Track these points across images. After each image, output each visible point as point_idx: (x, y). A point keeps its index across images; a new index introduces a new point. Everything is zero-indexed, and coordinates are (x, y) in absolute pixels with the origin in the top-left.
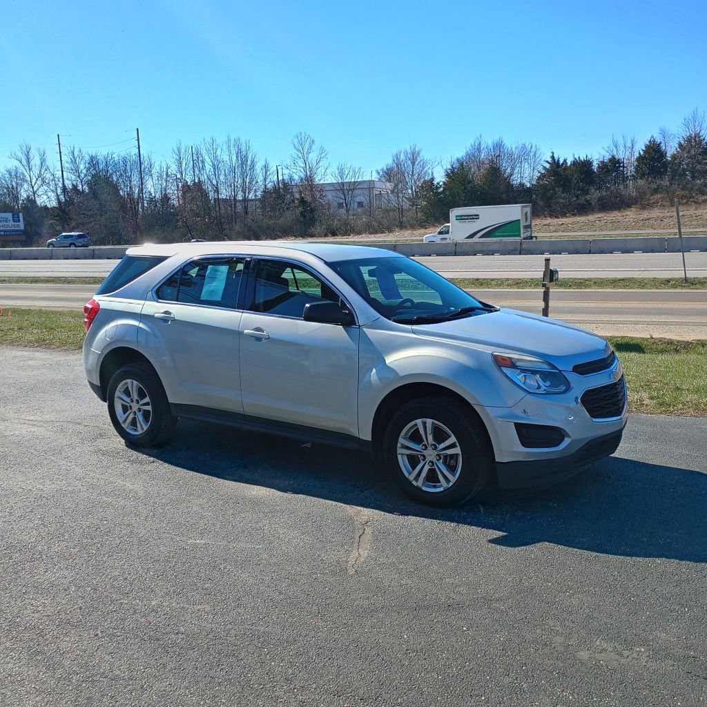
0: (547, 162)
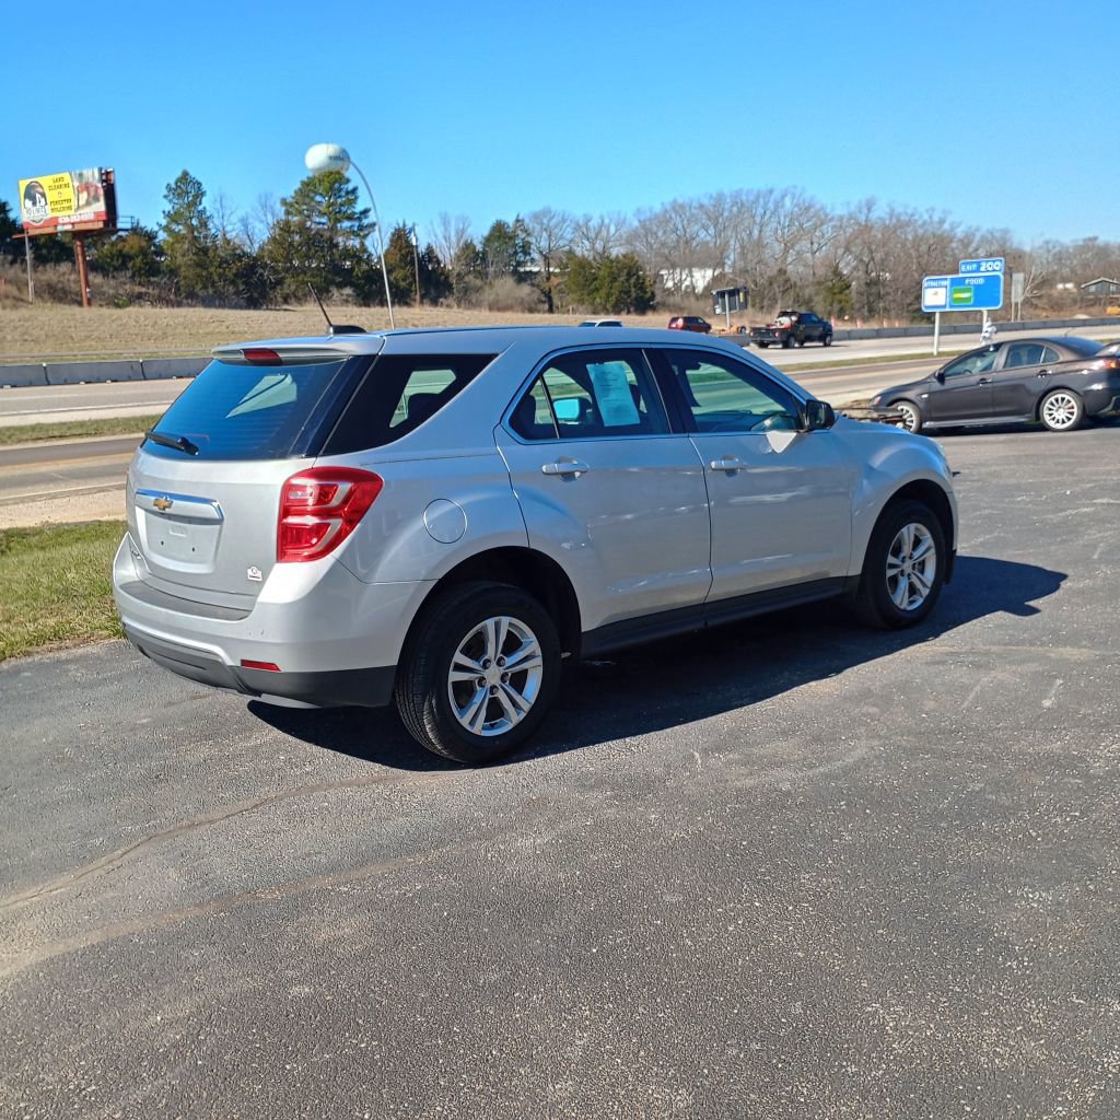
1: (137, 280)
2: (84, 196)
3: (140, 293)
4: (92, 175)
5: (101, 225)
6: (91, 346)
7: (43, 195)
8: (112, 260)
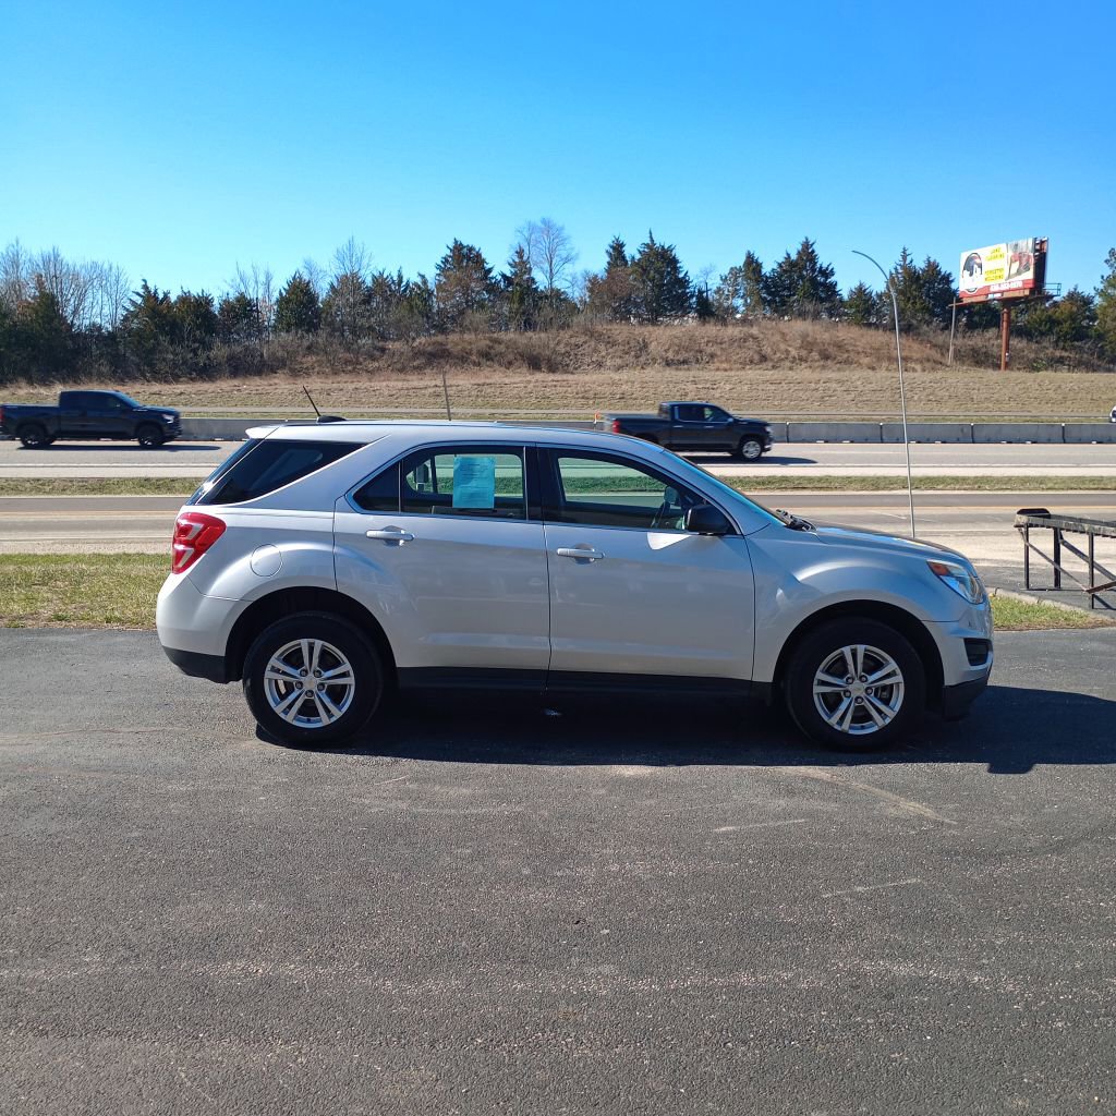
0: (138, 294)
1: (1061, 344)
2: (1016, 266)
3: (1062, 357)
4: (1027, 246)
5: (1027, 292)
6: (988, 407)
7: (980, 266)
8: (1040, 325)
